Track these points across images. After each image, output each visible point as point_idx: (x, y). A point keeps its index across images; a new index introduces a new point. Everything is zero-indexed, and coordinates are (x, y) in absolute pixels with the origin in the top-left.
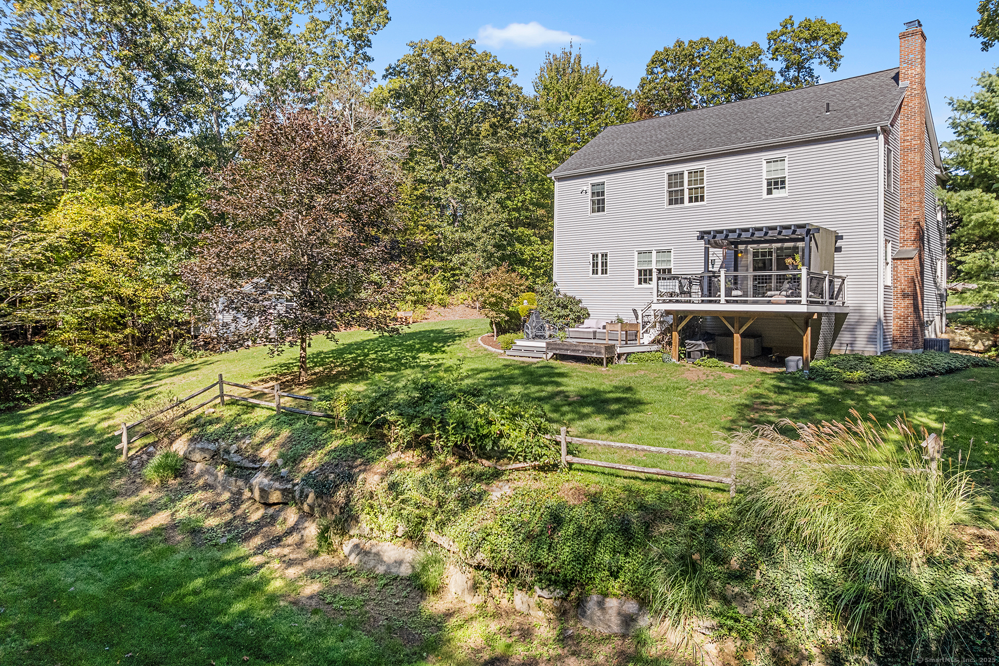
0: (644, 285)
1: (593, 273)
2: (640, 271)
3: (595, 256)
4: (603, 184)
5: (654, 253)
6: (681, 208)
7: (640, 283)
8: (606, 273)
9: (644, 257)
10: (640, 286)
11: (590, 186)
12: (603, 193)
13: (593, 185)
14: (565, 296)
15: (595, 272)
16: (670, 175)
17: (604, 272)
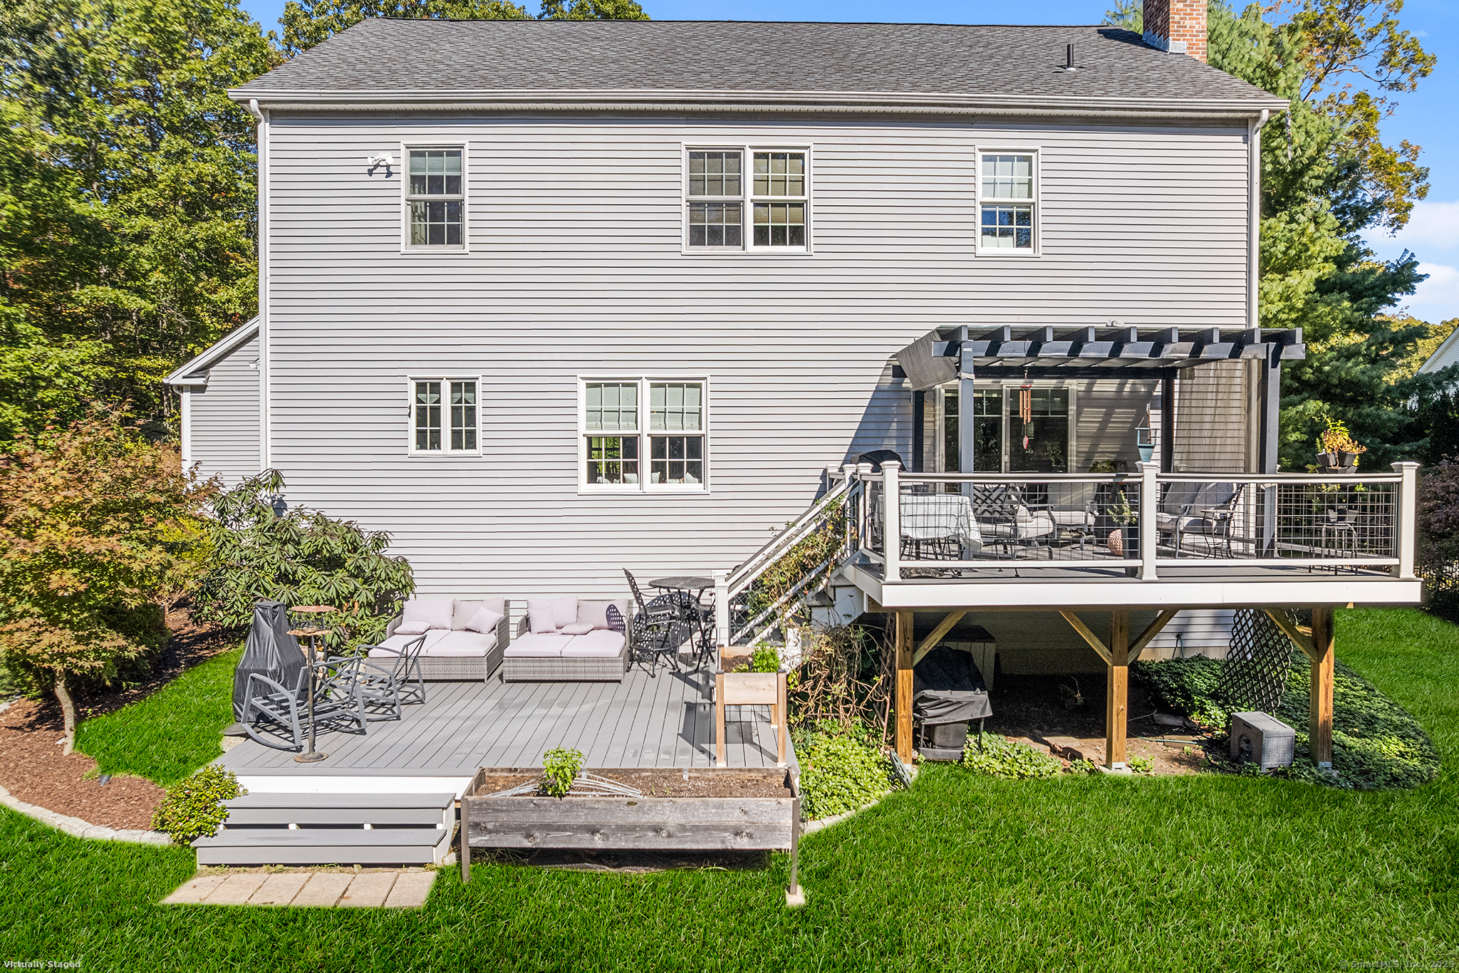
0: (605, 486)
1: (421, 444)
2: (590, 439)
3: (427, 387)
4: (456, 152)
5: (645, 386)
6: (734, 258)
7: (593, 476)
8: (471, 444)
9: (609, 398)
10: (594, 488)
11: (404, 153)
12: (455, 184)
13: (416, 153)
14: (320, 520)
15: (428, 439)
16: (696, 155)
17: (464, 439)
